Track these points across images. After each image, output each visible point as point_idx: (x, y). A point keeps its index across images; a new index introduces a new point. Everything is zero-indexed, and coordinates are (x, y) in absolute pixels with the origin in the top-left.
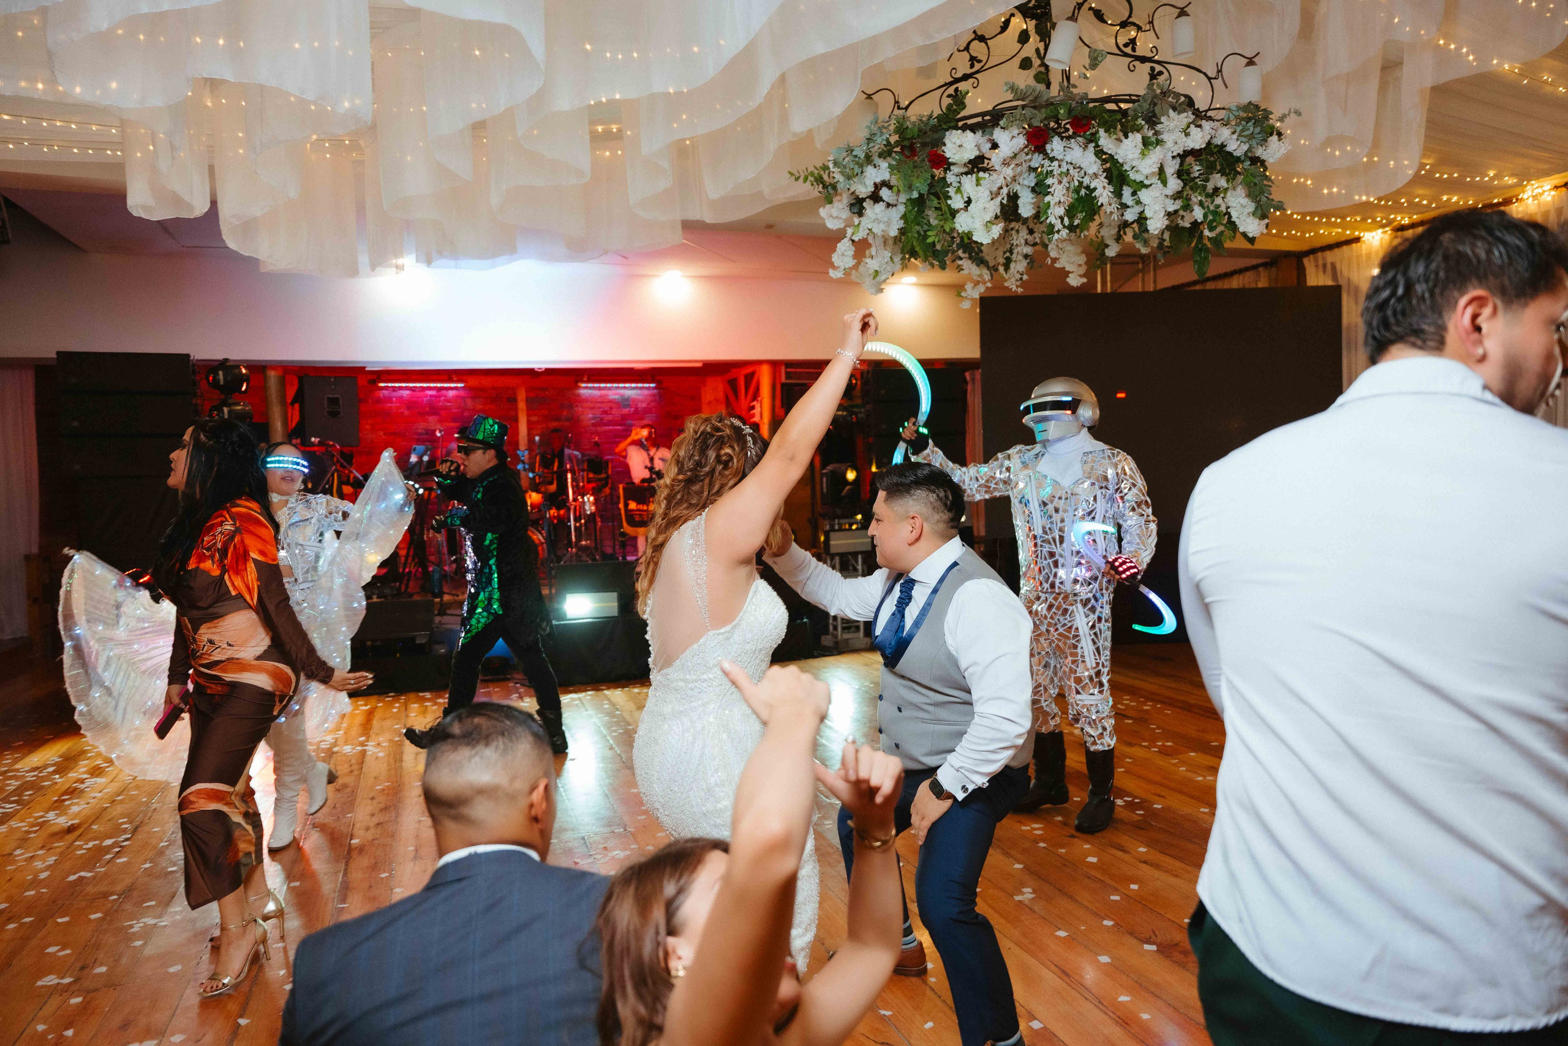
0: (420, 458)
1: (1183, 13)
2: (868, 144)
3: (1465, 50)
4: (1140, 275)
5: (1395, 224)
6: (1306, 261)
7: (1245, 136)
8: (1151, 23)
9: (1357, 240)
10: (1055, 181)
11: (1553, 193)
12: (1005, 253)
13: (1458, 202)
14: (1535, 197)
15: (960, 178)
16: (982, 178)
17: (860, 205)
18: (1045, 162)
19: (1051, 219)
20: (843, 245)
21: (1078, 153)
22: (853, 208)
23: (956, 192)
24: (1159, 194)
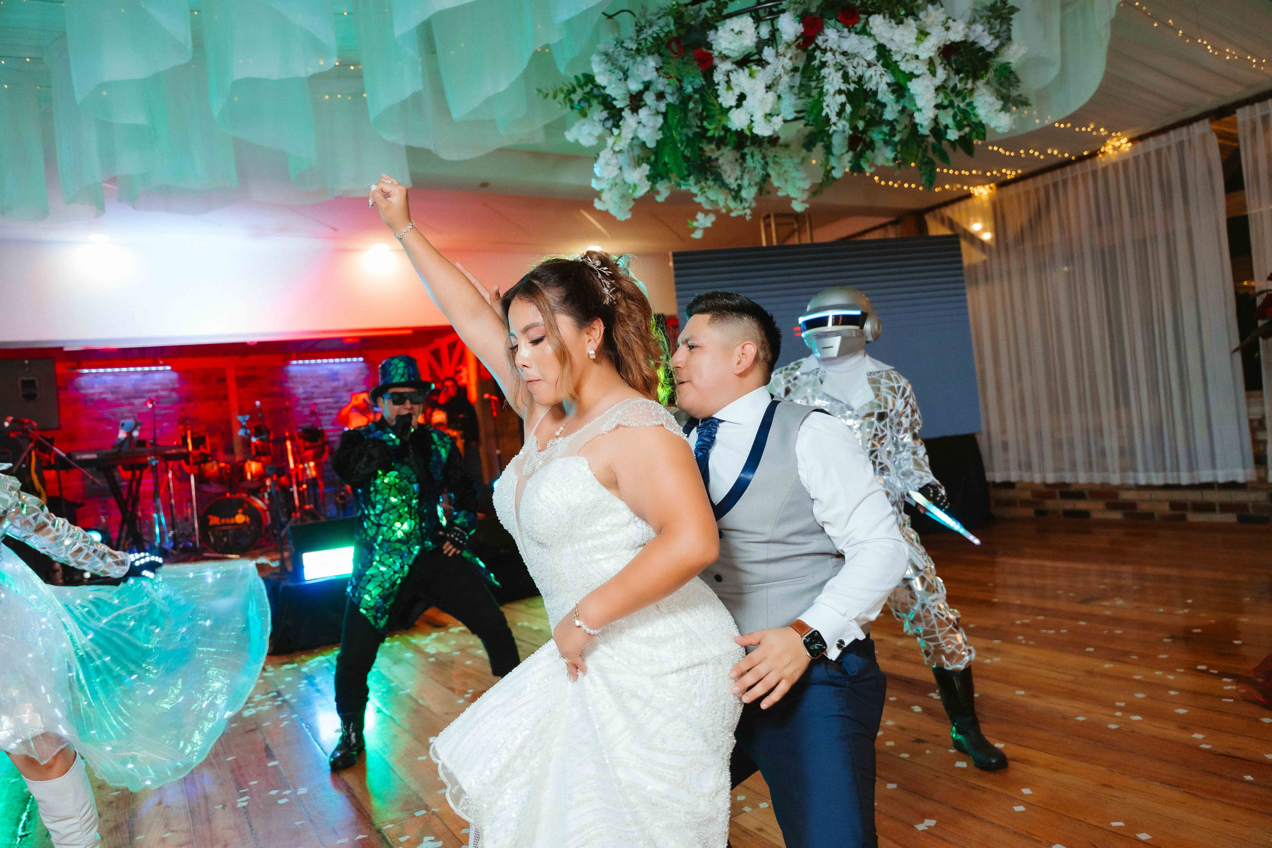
0: (129, 434)
2: (638, 36)
4: (797, 234)
5: (1003, 178)
6: (926, 217)
9: (969, 195)
10: (832, 71)
11: (1130, 145)
13: (1057, 155)
14: (1115, 148)
15: (728, 76)
16: (756, 71)
17: (615, 117)
18: (818, 53)
19: (826, 110)
20: (605, 155)
21: (851, 42)
22: (605, 123)
23: (727, 90)
24: (929, 84)
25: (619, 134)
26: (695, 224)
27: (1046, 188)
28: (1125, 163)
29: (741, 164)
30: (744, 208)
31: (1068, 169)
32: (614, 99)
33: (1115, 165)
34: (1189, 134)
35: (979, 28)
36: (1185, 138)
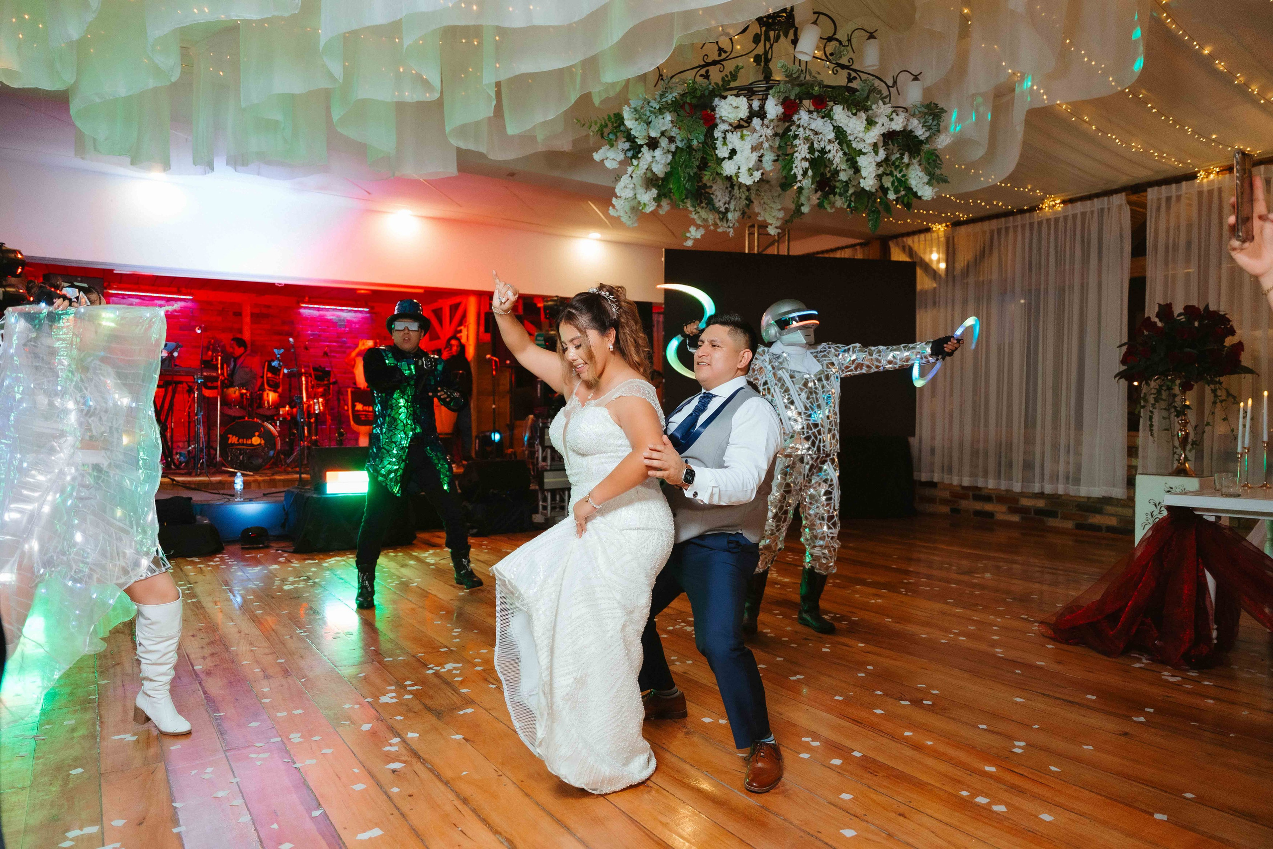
1: (871, 36)
2: (661, 99)
3: (1042, 91)
4: (776, 244)
5: (956, 219)
6: (891, 244)
7: (926, 126)
8: (849, 40)
9: (928, 230)
10: (801, 142)
11: (1062, 205)
12: (725, 204)
13: (1001, 206)
14: (1050, 207)
15: (725, 134)
16: (746, 135)
17: (635, 150)
18: (793, 128)
19: (795, 170)
20: (625, 180)
21: (818, 124)
22: (627, 153)
23: (723, 145)
24: (872, 160)
26: (688, 234)
27: (992, 232)
28: (1057, 220)
29: (730, 192)
30: (729, 227)
31: (1011, 218)
32: (635, 137)
33: (1049, 221)
34: (1108, 203)
35: (915, 122)
36: (1106, 206)
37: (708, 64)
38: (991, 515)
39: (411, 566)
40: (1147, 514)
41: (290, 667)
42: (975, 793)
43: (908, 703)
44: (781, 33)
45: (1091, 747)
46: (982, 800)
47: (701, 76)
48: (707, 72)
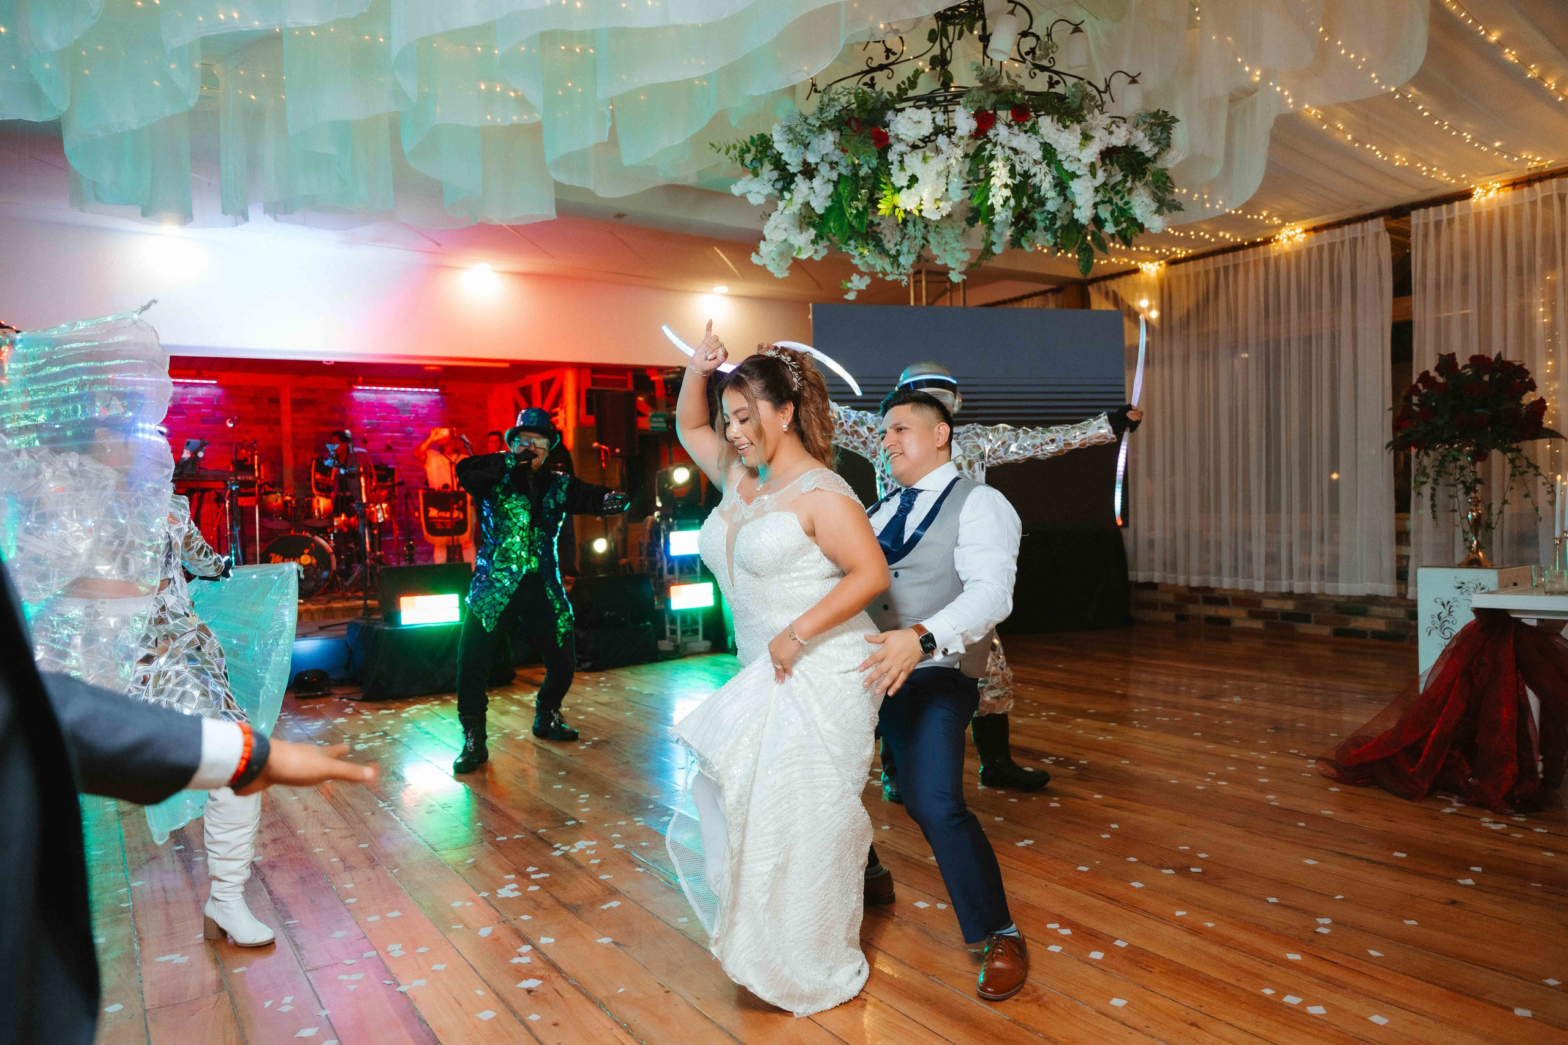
0: (194, 454)
1: (1077, 29)
2: (822, 114)
3: (1286, 93)
4: (948, 294)
5: (1173, 257)
6: (1090, 288)
7: (1153, 140)
8: (1049, 35)
9: (1137, 271)
10: (1000, 164)
11: (1304, 235)
12: (896, 245)
13: (1229, 239)
14: (1289, 238)
15: (902, 157)
16: (929, 157)
17: (786, 180)
18: (989, 146)
19: (992, 200)
20: (775, 218)
21: (1020, 141)
22: (776, 184)
23: (900, 170)
24: (1089, 185)
25: (791, 199)
26: (849, 285)
27: (1217, 271)
28: (1298, 254)
29: (902, 230)
30: (901, 274)
31: (1241, 253)
32: (787, 164)
33: (1287, 255)
34: (1363, 228)
35: (1141, 133)
36: (1359, 235)
37: (873, 70)
38: (1226, 621)
39: (514, 713)
40: (1433, 617)
41: (376, 854)
42: (1282, 991)
43: (1171, 871)
44: (965, 28)
45: (1414, 922)
46: (1291, 1000)
47: (865, 84)
48: (872, 79)
